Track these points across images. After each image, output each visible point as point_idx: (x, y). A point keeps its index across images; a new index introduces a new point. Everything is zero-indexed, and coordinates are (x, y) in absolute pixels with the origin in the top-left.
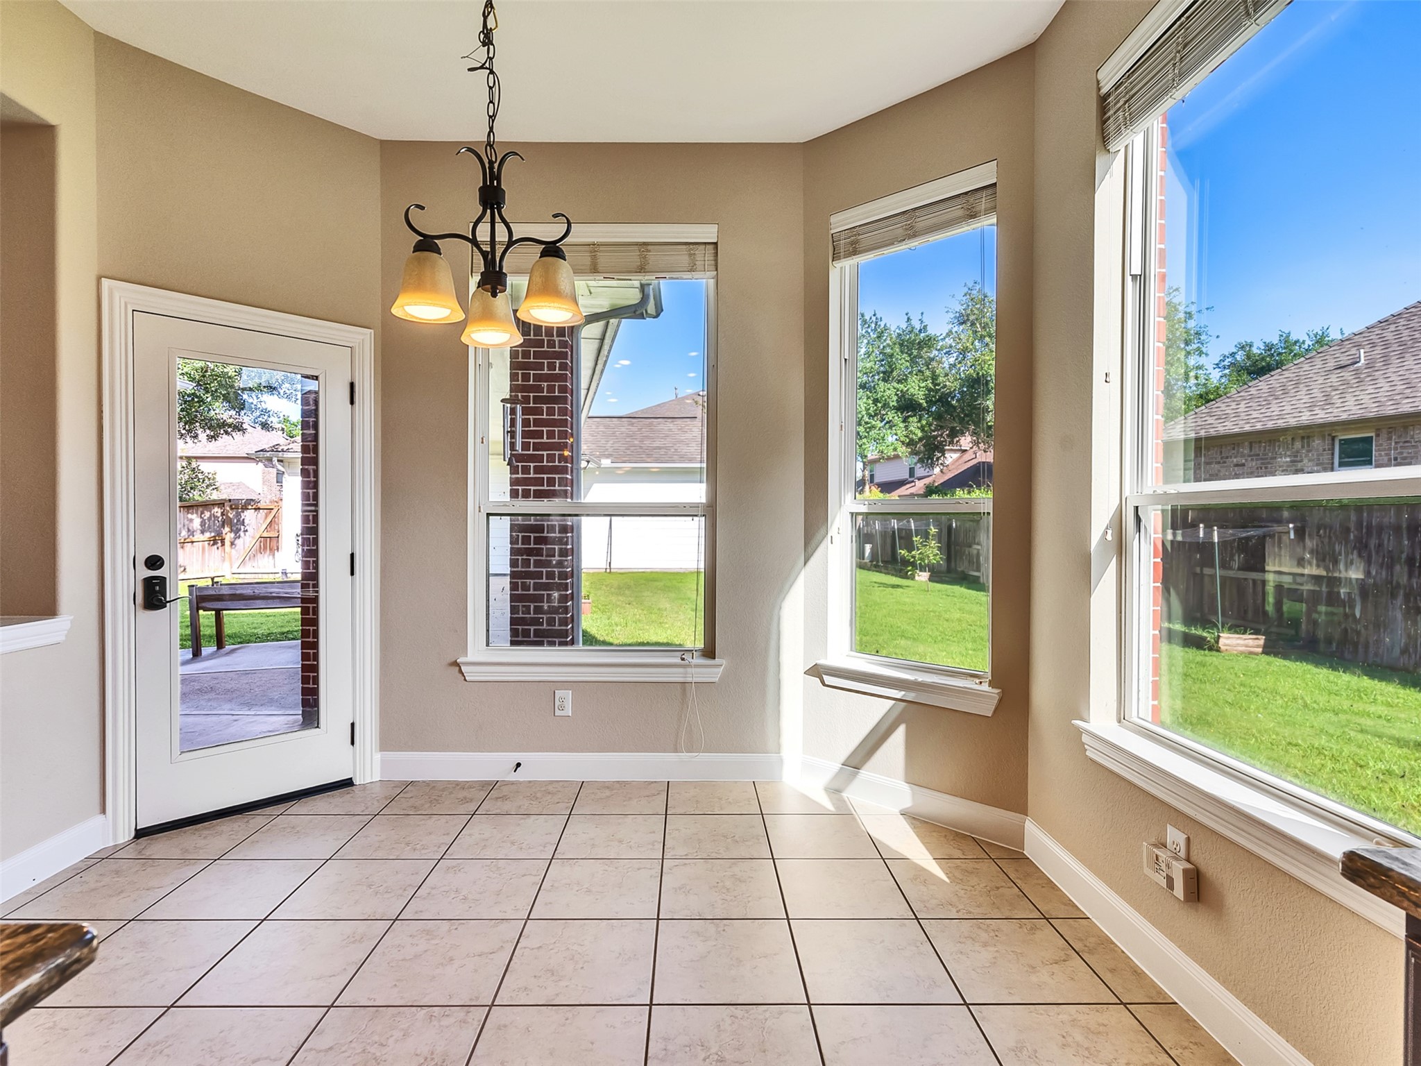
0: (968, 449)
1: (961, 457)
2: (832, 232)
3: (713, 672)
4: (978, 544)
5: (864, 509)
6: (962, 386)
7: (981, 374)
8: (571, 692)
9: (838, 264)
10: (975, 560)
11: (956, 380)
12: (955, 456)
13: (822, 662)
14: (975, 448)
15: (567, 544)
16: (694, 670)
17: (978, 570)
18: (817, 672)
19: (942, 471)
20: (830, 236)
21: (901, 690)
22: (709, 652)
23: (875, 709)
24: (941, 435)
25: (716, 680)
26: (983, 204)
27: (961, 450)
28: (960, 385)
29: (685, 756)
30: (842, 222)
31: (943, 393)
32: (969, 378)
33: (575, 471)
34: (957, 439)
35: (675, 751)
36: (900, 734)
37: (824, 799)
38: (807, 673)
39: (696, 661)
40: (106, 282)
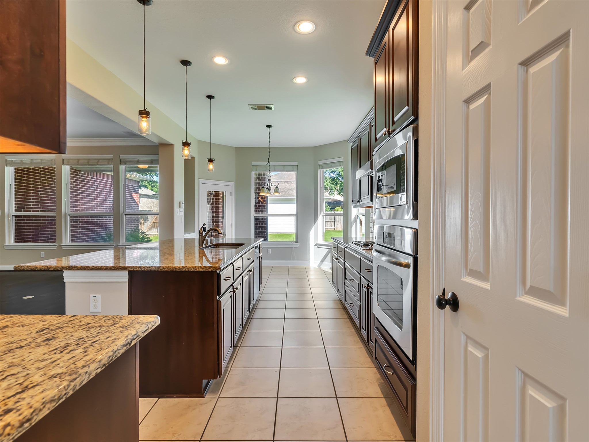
3: (297, 245)
5: (324, 215)
8: (271, 249)
9: (320, 170)
13: (317, 243)
15: (265, 222)
16: (293, 245)
18: (316, 245)
21: (330, 246)
22: (297, 242)
23: (326, 251)
25: (298, 247)
26: (342, 163)
29: (292, 261)
30: (320, 162)
35: (290, 260)
36: (330, 254)
37: (317, 267)
38: (315, 245)
39: (294, 243)
40: (199, 179)
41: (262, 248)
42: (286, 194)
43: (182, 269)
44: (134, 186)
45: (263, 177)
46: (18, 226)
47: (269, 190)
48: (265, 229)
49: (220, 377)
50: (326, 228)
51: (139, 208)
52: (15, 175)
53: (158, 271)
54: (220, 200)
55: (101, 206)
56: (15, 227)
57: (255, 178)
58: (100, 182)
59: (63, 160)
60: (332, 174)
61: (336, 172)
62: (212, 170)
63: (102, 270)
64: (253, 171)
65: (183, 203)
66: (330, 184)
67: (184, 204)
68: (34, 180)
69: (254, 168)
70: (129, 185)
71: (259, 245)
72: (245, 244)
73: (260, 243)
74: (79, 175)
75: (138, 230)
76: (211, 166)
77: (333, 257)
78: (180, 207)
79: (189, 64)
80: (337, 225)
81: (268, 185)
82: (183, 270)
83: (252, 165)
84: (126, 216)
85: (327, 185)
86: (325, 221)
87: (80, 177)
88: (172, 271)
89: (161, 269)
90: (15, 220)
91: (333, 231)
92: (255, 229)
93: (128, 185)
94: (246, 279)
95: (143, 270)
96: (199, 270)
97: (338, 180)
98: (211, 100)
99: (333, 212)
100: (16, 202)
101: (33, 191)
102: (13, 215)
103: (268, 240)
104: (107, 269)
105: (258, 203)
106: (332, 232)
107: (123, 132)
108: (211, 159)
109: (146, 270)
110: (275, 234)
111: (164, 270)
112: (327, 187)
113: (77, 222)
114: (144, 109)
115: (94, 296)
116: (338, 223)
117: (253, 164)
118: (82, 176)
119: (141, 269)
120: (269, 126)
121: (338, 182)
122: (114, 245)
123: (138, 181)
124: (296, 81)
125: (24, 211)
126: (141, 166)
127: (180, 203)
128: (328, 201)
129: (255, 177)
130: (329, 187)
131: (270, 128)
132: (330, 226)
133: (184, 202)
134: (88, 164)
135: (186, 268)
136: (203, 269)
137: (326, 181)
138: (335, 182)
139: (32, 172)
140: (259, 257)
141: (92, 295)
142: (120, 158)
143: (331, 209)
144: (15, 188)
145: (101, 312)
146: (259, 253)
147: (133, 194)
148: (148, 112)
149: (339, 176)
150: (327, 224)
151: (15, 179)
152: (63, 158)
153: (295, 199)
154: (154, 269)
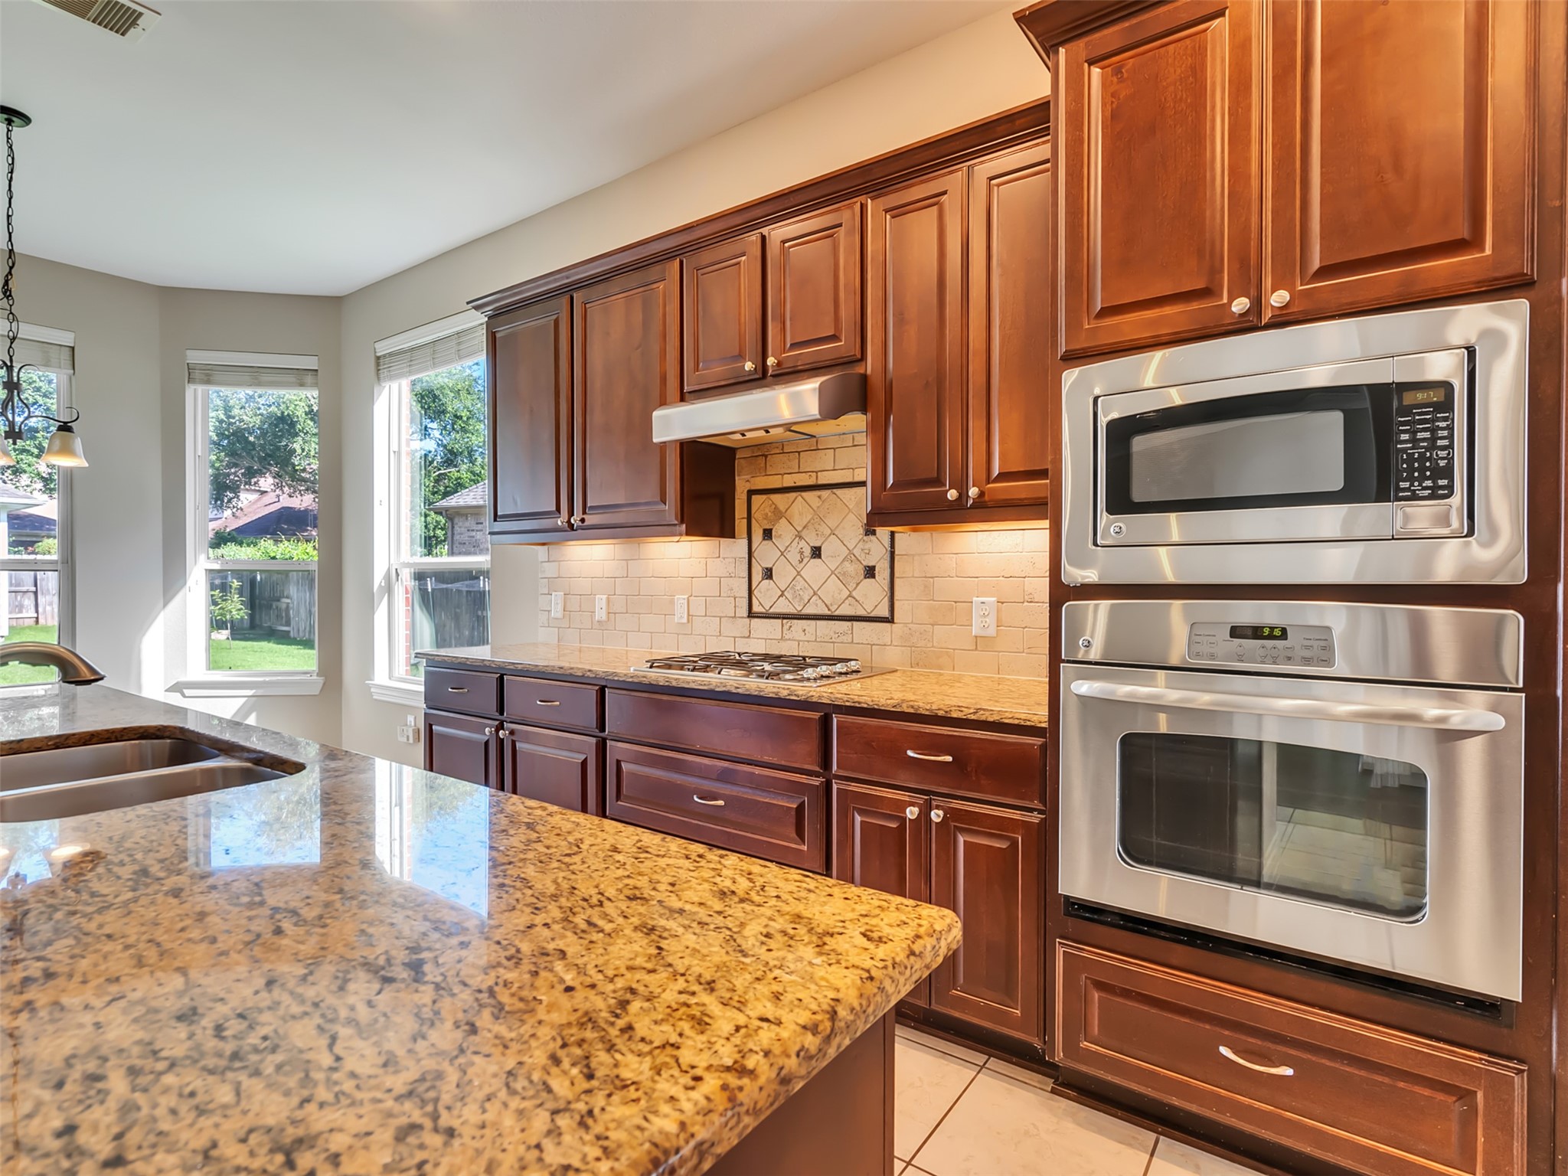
0: (269, 490)
1: (259, 500)
4: (287, 597)
6: (263, 422)
7: (286, 414)
10: (284, 615)
11: (255, 416)
12: (253, 497)
14: (278, 492)
17: (288, 624)
19: (234, 515)
24: (235, 474)
27: (259, 491)
28: (261, 422)
31: (238, 428)
32: (271, 415)
34: (256, 480)
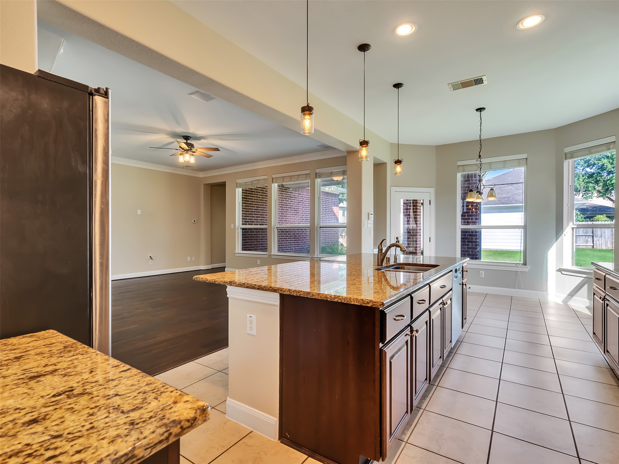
2: (565, 152)
3: (527, 269)
5: (576, 227)
8: (484, 272)
9: (567, 161)
13: (561, 267)
15: (477, 236)
16: (519, 268)
18: (560, 270)
20: (564, 153)
21: (586, 275)
22: (525, 264)
23: (578, 280)
25: (527, 271)
26: (612, 146)
29: (517, 290)
30: (567, 150)
33: (479, 216)
35: (514, 288)
36: (586, 287)
37: (562, 303)
38: (556, 271)
39: (520, 266)
40: (392, 187)
41: (467, 271)
42: (510, 200)
43: (334, 299)
44: (334, 200)
45: (474, 179)
46: (245, 237)
47: (479, 194)
48: (476, 245)
49: (383, 460)
50: (577, 244)
51: (338, 221)
52: (243, 195)
53: (307, 297)
54: (418, 210)
55: (306, 220)
56: (242, 238)
57: (461, 182)
58: (305, 197)
59: (273, 178)
60: (588, 168)
61: (595, 166)
62: (400, 173)
63: (255, 289)
64: (459, 172)
65: (371, 214)
66: (585, 183)
67: (373, 215)
68: (256, 198)
69: (461, 168)
70: (324, 198)
71: (463, 267)
72: (439, 266)
73: (465, 264)
74: (288, 192)
75: (338, 242)
76: (399, 169)
77: (594, 294)
78: (368, 219)
79: (368, 48)
80: (599, 241)
81: (479, 188)
82: (335, 301)
83: (458, 165)
84: (321, 229)
85: (578, 185)
86: (576, 236)
87: (289, 193)
88: (323, 299)
89: (310, 295)
90: (242, 232)
91: (590, 249)
92: (462, 245)
93: (322, 198)
94: (436, 314)
95: (292, 294)
96: (354, 303)
97: (601, 176)
98: (398, 89)
99: (590, 223)
100: (243, 217)
101: (255, 207)
102: (241, 228)
103: (480, 259)
104: (259, 288)
105: (466, 212)
106: (588, 251)
107: (317, 146)
108: (398, 160)
109: (295, 295)
110: (493, 251)
111: (314, 297)
112: (580, 187)
113: (286, 234)
114: (307, 105)
115: (251, 317)
116: (600, 239)
117: (459, 163)
118: (290, 193)
119: (290, 293)
120: (480, 110)
121: (601, 179)
122: (311, 257)
123: (338, 194)
124: (523, 26)
125: (254, 225)
126: (335, 178)
127: (368, 214)
128: (582, 207)
129: (461, 180)
130: (582, 188)
131: (482, 112)
132: (585, 243)
133: (373, 214)
134: (291, 181)
135: (338, 299)
136: (360, 303)
137: (578, 180)
138: (593, 180)
139: (254, 192)
140: (461, 283)
141: (249, 315)
142: (316, 172)
143: (585, 218)
144: (243, 206)
145: (255, 335)
146: (463, 278)
147: (333, 207)
148: (311, 107)
149: (602, 171)
150: (578, 239)
151: (243, 198)
152: (273, 177)
153: (522, 206)
154: (303, 295)
